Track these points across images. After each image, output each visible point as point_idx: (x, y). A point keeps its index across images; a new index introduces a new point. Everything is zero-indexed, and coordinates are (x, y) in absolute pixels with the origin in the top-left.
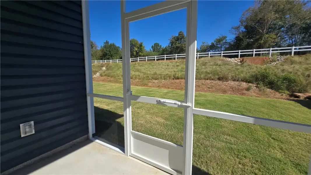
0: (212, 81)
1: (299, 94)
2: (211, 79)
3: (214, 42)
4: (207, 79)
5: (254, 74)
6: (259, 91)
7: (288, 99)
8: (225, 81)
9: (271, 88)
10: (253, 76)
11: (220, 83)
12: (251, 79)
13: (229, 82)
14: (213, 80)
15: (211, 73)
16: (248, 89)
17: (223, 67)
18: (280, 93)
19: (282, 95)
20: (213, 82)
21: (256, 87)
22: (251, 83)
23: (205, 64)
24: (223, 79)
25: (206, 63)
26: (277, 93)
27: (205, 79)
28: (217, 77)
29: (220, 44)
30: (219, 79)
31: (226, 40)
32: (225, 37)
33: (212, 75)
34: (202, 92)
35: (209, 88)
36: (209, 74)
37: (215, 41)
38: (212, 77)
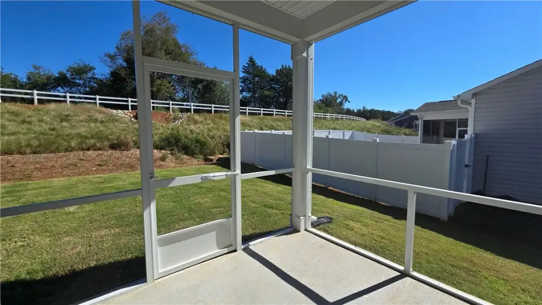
0: (100, 152)
1: (211, 157)
2: (96, 148)
3: (65, 72)
4: (88, 149)
5: (163, 136)
6: (177, 159)
7: (205, 164)
8: (124, 150)
9: (186, 153)
10: (163, 140)
11: (117, 153)
12: (163, 144)
13: (132, 151)
14: (100, 149)
15: (92, 137)
16: (163, 159)
17: (111, 125)
18: (196, 158)
19: (198, 161)
20: (102, 154)
21: (171, 154)
22: (163, 150)
23: (65, 117)
24: (120, 147)
25: (67, 116)
26: (193, 159)
27: (83, 149)
28: (106, 143)
29: (80, 79)
30: (113, 147)
31: (94, 74)
32: (92, 68)
33: (96, 141)
34: (88, 174)
35: (100, 165)
36: (86, 138)
37: (68, 71)
38: (98, 145)
